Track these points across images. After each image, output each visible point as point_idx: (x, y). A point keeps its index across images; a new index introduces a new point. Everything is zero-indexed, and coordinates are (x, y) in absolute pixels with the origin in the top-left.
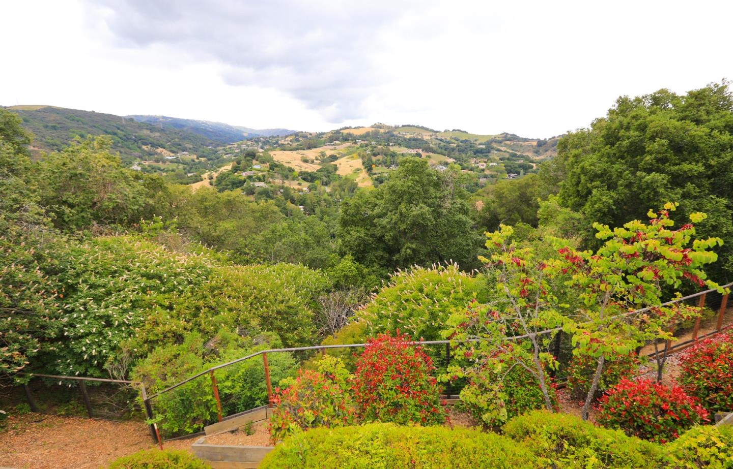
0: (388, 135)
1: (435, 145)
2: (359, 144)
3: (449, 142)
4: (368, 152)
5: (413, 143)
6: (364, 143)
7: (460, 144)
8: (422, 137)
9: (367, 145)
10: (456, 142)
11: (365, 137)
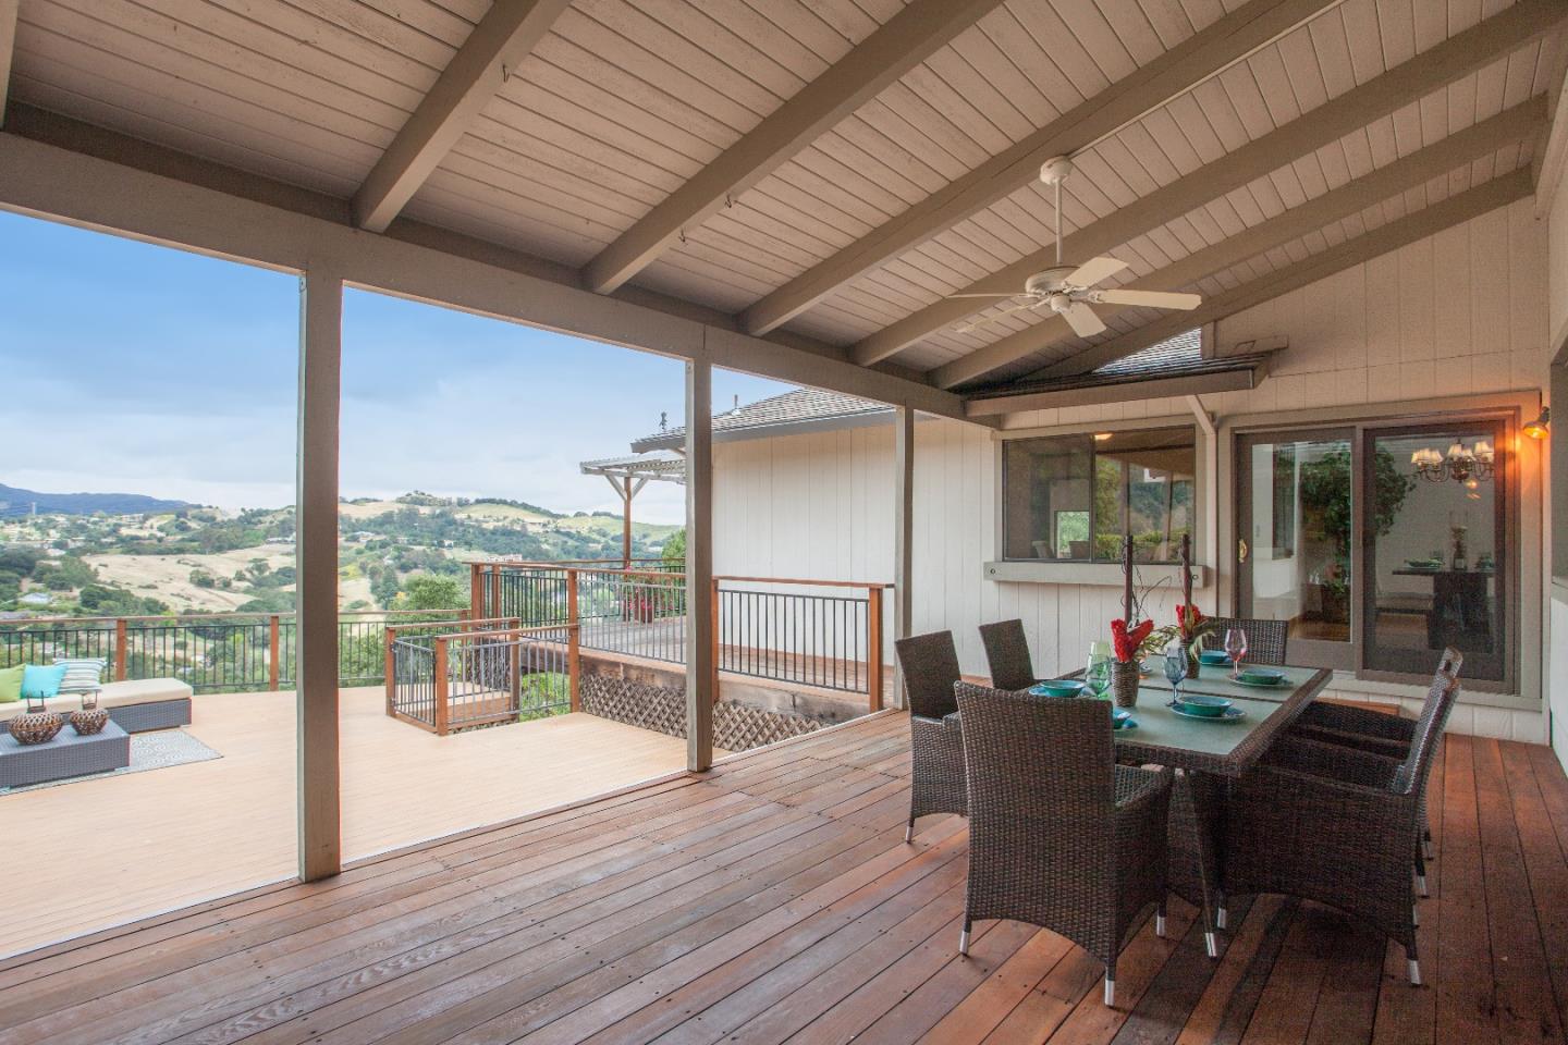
0: (441, 521)
1: (555, 545)
2: (364, 541)
3: (586, 540)
4: (388, 561)
5: (502, 540)
6: (378, 538)
7: (611, 543)
8: (524, 526)
9: (384, 545)
10: (603, 540)
11: (382, 524)
